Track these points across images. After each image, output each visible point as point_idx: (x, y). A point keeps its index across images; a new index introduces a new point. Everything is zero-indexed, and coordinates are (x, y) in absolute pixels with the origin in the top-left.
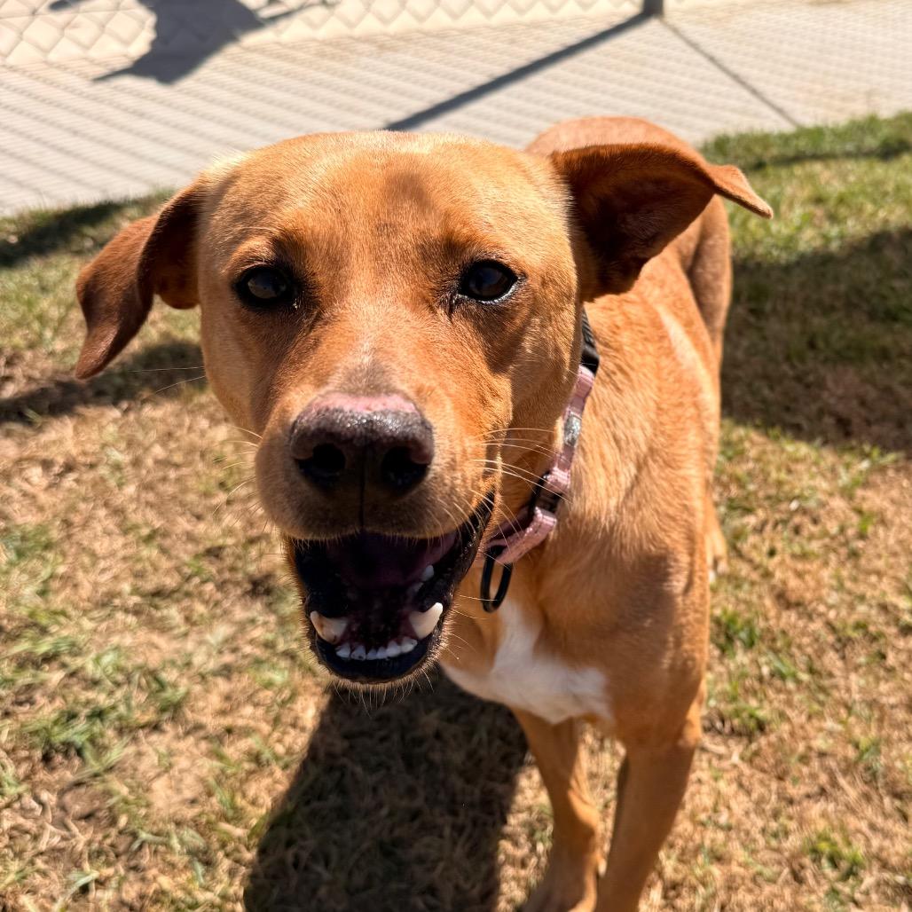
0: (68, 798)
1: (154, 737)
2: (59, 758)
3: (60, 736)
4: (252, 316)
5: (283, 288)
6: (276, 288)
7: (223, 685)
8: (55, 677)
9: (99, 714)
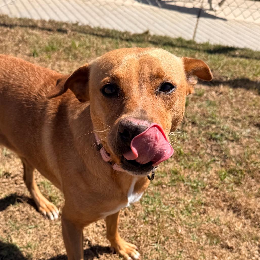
0: (213, 147)
1: (232, 143)
2: (212, 140)
7: (247, 139)
8: (214, 127)
9: (222, 135)
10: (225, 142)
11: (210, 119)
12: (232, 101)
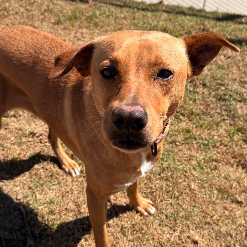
0: (222, 107)
2: (221, 100)
3: (223, 97)
4: (105, 80)
5: (112, 73)
6: (111, 73)
9: (230, 96)
10: (233, 102)
11: (219, 81)
12: (239, 65)
